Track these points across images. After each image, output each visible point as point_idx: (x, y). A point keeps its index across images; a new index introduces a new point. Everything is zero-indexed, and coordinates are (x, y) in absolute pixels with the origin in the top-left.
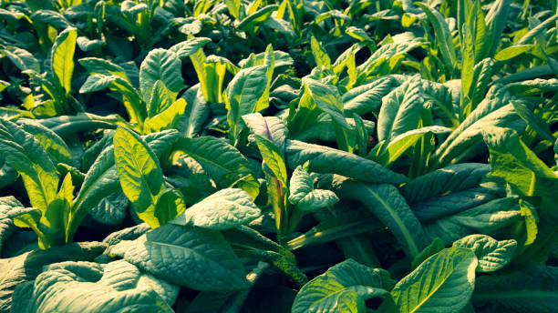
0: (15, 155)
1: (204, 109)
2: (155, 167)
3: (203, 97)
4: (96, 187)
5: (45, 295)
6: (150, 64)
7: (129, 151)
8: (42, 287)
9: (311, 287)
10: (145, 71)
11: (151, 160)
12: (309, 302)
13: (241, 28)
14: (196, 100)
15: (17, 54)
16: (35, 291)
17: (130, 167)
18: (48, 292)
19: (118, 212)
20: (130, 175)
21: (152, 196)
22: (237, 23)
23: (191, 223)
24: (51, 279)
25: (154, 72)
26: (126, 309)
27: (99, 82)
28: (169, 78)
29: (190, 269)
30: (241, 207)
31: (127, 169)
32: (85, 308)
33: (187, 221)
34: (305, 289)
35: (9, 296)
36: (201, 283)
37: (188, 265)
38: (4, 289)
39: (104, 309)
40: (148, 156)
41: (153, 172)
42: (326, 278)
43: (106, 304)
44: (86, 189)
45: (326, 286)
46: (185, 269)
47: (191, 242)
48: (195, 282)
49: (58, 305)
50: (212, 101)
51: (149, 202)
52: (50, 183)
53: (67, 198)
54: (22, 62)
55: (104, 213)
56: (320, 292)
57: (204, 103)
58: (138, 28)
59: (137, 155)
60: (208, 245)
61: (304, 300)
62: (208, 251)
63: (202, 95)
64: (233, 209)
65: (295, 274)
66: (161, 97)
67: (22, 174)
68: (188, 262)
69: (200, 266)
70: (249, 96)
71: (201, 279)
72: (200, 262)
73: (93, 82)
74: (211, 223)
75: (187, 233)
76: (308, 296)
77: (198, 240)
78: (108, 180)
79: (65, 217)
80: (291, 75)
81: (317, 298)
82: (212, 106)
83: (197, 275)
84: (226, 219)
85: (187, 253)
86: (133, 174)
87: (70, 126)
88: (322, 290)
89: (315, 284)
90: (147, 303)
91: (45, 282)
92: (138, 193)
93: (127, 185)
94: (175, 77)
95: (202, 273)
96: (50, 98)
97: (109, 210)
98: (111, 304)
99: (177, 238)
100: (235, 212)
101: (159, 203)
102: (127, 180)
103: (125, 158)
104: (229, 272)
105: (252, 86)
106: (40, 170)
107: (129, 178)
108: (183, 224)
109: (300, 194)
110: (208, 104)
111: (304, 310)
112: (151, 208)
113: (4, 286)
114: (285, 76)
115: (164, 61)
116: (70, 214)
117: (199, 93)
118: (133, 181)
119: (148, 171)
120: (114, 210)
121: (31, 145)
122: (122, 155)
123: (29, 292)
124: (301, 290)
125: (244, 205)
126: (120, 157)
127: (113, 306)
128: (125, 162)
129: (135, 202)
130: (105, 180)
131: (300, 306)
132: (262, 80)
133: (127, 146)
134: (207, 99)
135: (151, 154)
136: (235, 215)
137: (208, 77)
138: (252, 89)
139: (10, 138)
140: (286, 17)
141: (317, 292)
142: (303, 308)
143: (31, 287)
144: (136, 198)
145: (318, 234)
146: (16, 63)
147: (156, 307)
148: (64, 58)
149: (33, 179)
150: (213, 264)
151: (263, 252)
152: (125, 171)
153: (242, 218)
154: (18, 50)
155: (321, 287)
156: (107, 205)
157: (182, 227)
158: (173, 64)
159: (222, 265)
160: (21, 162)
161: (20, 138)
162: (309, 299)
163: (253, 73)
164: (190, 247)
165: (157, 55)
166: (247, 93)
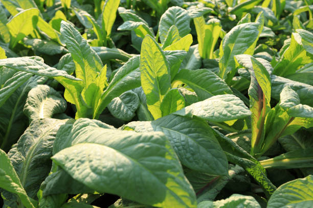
0: (74, 48)
1: (197, 62)
2: (167, 73)
3: (198, 54)
4: (121, 82)
5: (79, 133)
6: (168, 15)
7: (151, 56)
8: (78, 127)
9: (291, 187)
10: (164, 20)
11: (165, 66)
12: (285, 200)
13: (232, 12)
14: (192, 56)
15: (81, 14)
16: (72, 130)
17: (149, 67)
18: (82, 131)
19: (129, 112)
20: (148, 73)
21: (160, 96)
22: (230, 9)
23: (189, 114)
24: (85, 123)
25: (170, 21)
26: (141, 145)
27: (132, 25)
28: (181, 27)
29: (184, 149)
30: (234, 106)
31: (147, 67)
32: (108, 141)
33: (187, 113)
34: (283, 188)
35: (53, 139)
36: (190, 162)
37: (182, 145)
38: (51, 135)
39: (124, 142)
40: (163, 62)
41: (164, 76)
42: (306, 182)
43: (125, 139)
44: (114, 83)
45: (306, 190)
46: (181, 148)
47: (187, 130)
48: (186, 160)
49: (89, 138)
50: (204, 57)
51: (157, 99)
52: (91, 75)
53: (100, 87)
54: (83, 19)
55: (120, 111)
56: (298, 194)
57: (199, 58)
58: (158, 7)
59: (156, 60)
60: (201, 135)
61: (281, 197)
62: (200, 139)
63: (198, 52)
64: (227, 107)
65: (265, 183)
66: (173, 37)
67: (76, 62)
68: (183, 143)
69: (192, 149)
70: (241, 45)
71: (191, 159)
72: (192, 146)
73: (127, 25)
74: (207, 115)
75: (185, 123)
76: (286, 194)
77: (193, 129)
78: (131, 78)
79: (96, 101)
80: (270, 46)
81: (294, 199)
82: (204, 61)
83: (188, 155)
84: (220, 114)
85: (183, 137)
86: (151, 73)
87: (106, 54)
88: (301, 193)
89: (294, 186)
90: (158, 144)
91: (81, 124)
92: (151, 88)
93: (146, 80)
94: (186, 26)
95: (193, 155)
96: (96, 38)
97: (123, 110)
98: (129, 139)
99: (176, 125)
100: (230, 109)
101: (164, 100)
102: (146, 76)
103: (147, 60)
104: (216, 159)
105: (245, 36)
106: (86, 64)
107: (147, 75)
108: (183, 115)
109: (291, 103)
110: (202, 59)
111: (281, 206)
112: (158, 104)
113: (51, 133)
114: (265, 47)
115: (178, 15)
116: (100, 100)
117: (196, 51)
118: (150, 79)
119: (161, 75)
120: (127, 110)
121: (84, 46)
122: (146, 57)
123: (69, 131)
124: (280, 188)
125: (238, 105)
126: (144, 58)
127: (131, 140)
128: (146, 62)
129: (148, 95)
130: (128, 77)
131: (277, 201)
132: (254, 33)
133: (150, 51)
134: (201, 56)
135: (166, 62)
136: (229, 111)
137: (205, 38)
138: (244, 39)
139: (73, 37)
140: (270, 7)
141: (295, 193)
142: (280, 204)
143: (70, 127)
144: (149, 92)
145: (286, 160)
146: (79, 19)
147: (164, 149)
148: (111, 10)
149: (82, 67)
150: (202, 150)
151: (240, 159)
152: (145, 69)
153: (235, 114)
154: (82, 12)
155: (300, 190)
156: (123, 106)
157: (182, 116)
158: (184, 17)
159: (210, 152)
160: (77, 54)
161: (79, 39)
162: (286, 198)
163: (247, 27)
164: (186, 133)
165: (175, 10)
166: (239, 42)
